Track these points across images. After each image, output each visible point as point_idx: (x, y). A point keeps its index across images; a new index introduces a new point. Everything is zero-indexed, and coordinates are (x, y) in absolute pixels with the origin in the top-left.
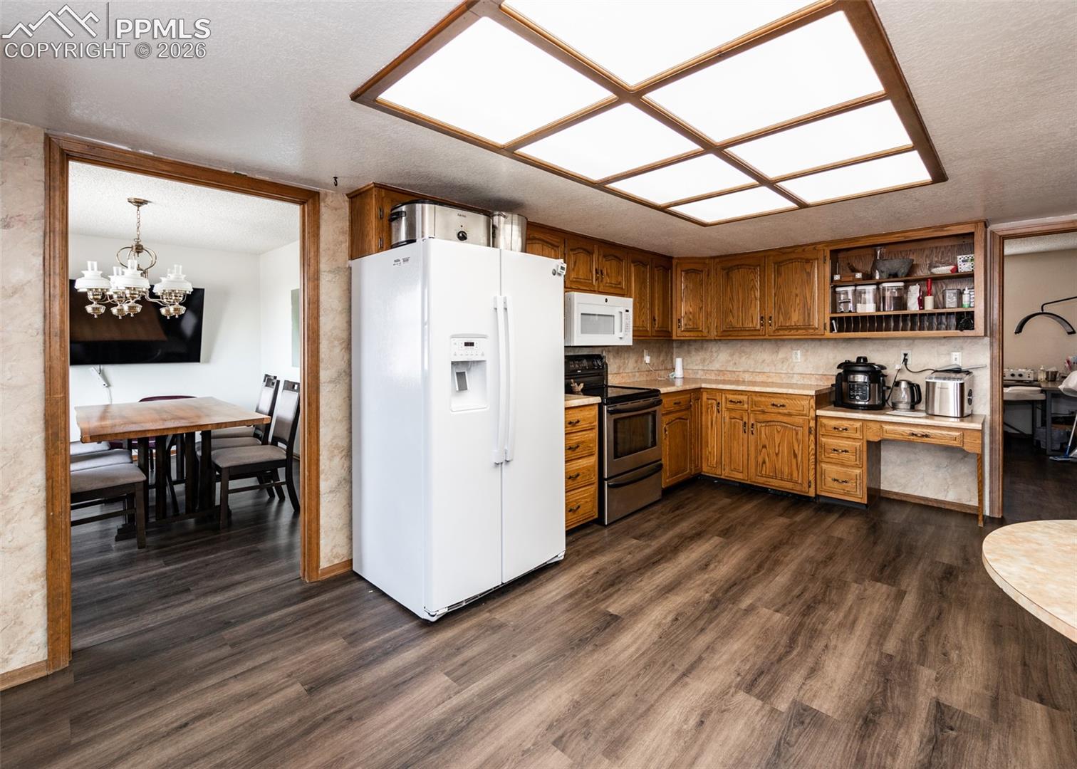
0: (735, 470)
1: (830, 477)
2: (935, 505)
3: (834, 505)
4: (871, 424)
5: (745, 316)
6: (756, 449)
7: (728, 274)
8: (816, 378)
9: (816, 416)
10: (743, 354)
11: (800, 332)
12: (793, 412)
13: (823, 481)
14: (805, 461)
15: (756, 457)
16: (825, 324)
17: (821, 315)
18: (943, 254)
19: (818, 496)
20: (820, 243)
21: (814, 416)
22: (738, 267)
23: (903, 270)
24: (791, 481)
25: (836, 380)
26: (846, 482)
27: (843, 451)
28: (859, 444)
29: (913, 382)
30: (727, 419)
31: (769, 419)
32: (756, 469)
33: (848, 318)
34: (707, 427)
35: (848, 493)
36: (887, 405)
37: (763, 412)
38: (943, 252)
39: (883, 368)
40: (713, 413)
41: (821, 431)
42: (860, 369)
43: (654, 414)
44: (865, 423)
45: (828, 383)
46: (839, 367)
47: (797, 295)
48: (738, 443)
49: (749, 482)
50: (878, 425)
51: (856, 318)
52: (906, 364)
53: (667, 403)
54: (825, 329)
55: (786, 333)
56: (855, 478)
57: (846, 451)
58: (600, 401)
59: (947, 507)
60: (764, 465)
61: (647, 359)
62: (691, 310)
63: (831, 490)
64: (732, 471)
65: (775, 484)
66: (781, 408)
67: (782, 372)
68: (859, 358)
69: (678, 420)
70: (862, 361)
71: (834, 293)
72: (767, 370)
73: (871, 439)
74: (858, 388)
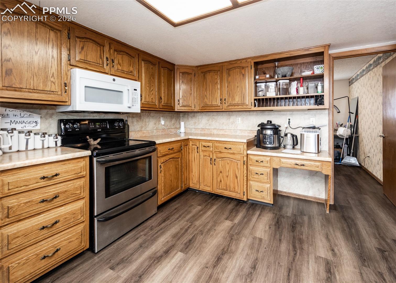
0: (206, 185)
1: (254, 189)
2: (303, 198)
3: (257, 204)
4: (275, 158)
5: (213, 98)
6: (217, 173)
7: (204, 75)
8: (248, 132)
9: (247, 154)
10: (213, 120)
11: (240, 107)
12: (235, 152)
13: (251, 191)
14: (242, 181)
15: (217, 178)
16: (252, 103)
17: (249, 99)
18: (306, 66)
19: (248, 200)
20: (249, 58)
21: (246, 154)
22: (210, 71)
23: (289, 73)
24: (234, 192)
25: (257, 133)
26: (262, 192)
27: (261, 174)
28: (269, 170)
29: (293, 134)
30: (202, 156)
31: (223, 156)
32: (217, 185)
33: (263, 99)
34: (192, 161)
35: (263, 198)
36: (281, 146)
37: (221, 152)
38: (306, 65)
39: (280, 126)
40: (195, 153)
41: (250, 163)
42: (269, 127)
43: (150, 158)
44: (272, 157)
45: (252, 135)
46: (258, 126)
47: (238, 87)
48: (208, 170)
49: (213, 192)
50: (278, 159)
51: (266, 99)
52: (289, 125)
53: (161, 150)
54: (252, 105)
55: (233, 107)
56: (267, 189)
57: (262, 174)
58: (91, 154)
59: (309, 199)
60: (221, 183)
61: (163, 122)
62: (185, 95)
63: (255, 196)
64: (205, 186)
65: (226, 193)
66: (229, 150)
67: (232, 129)
68: (268, 121)
69: (172, 159)
70: (270, 122)
71: (256, 86)
72: (225, 128)
73: (275, 167)
74: (268, 138)
